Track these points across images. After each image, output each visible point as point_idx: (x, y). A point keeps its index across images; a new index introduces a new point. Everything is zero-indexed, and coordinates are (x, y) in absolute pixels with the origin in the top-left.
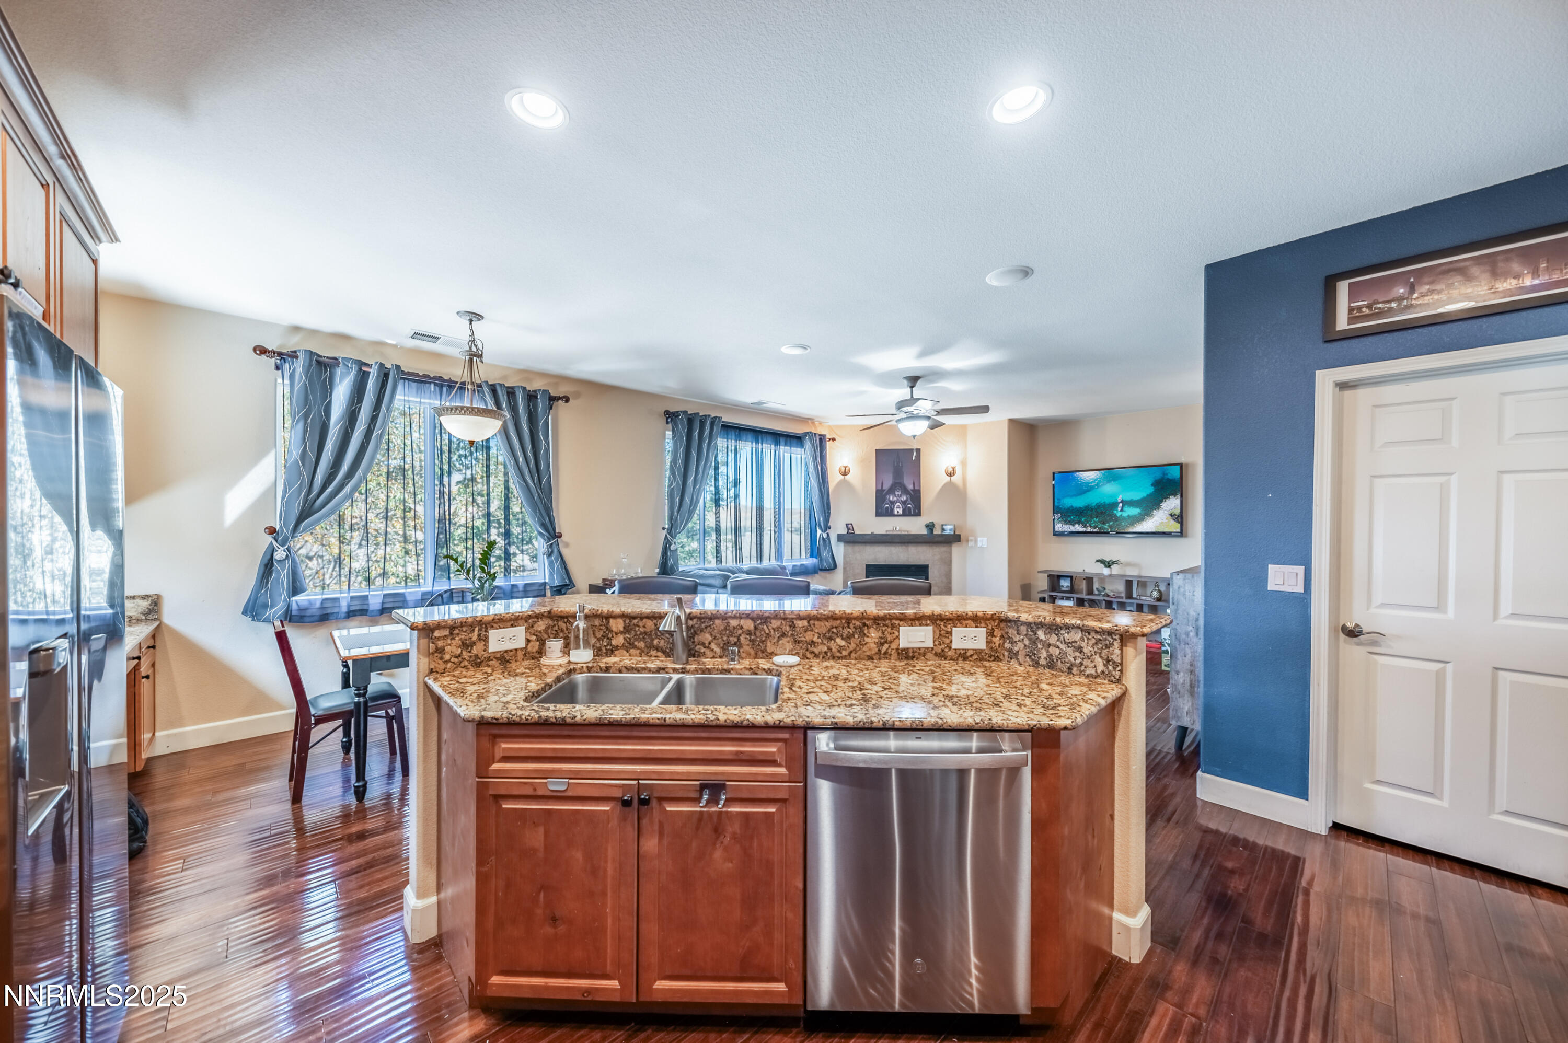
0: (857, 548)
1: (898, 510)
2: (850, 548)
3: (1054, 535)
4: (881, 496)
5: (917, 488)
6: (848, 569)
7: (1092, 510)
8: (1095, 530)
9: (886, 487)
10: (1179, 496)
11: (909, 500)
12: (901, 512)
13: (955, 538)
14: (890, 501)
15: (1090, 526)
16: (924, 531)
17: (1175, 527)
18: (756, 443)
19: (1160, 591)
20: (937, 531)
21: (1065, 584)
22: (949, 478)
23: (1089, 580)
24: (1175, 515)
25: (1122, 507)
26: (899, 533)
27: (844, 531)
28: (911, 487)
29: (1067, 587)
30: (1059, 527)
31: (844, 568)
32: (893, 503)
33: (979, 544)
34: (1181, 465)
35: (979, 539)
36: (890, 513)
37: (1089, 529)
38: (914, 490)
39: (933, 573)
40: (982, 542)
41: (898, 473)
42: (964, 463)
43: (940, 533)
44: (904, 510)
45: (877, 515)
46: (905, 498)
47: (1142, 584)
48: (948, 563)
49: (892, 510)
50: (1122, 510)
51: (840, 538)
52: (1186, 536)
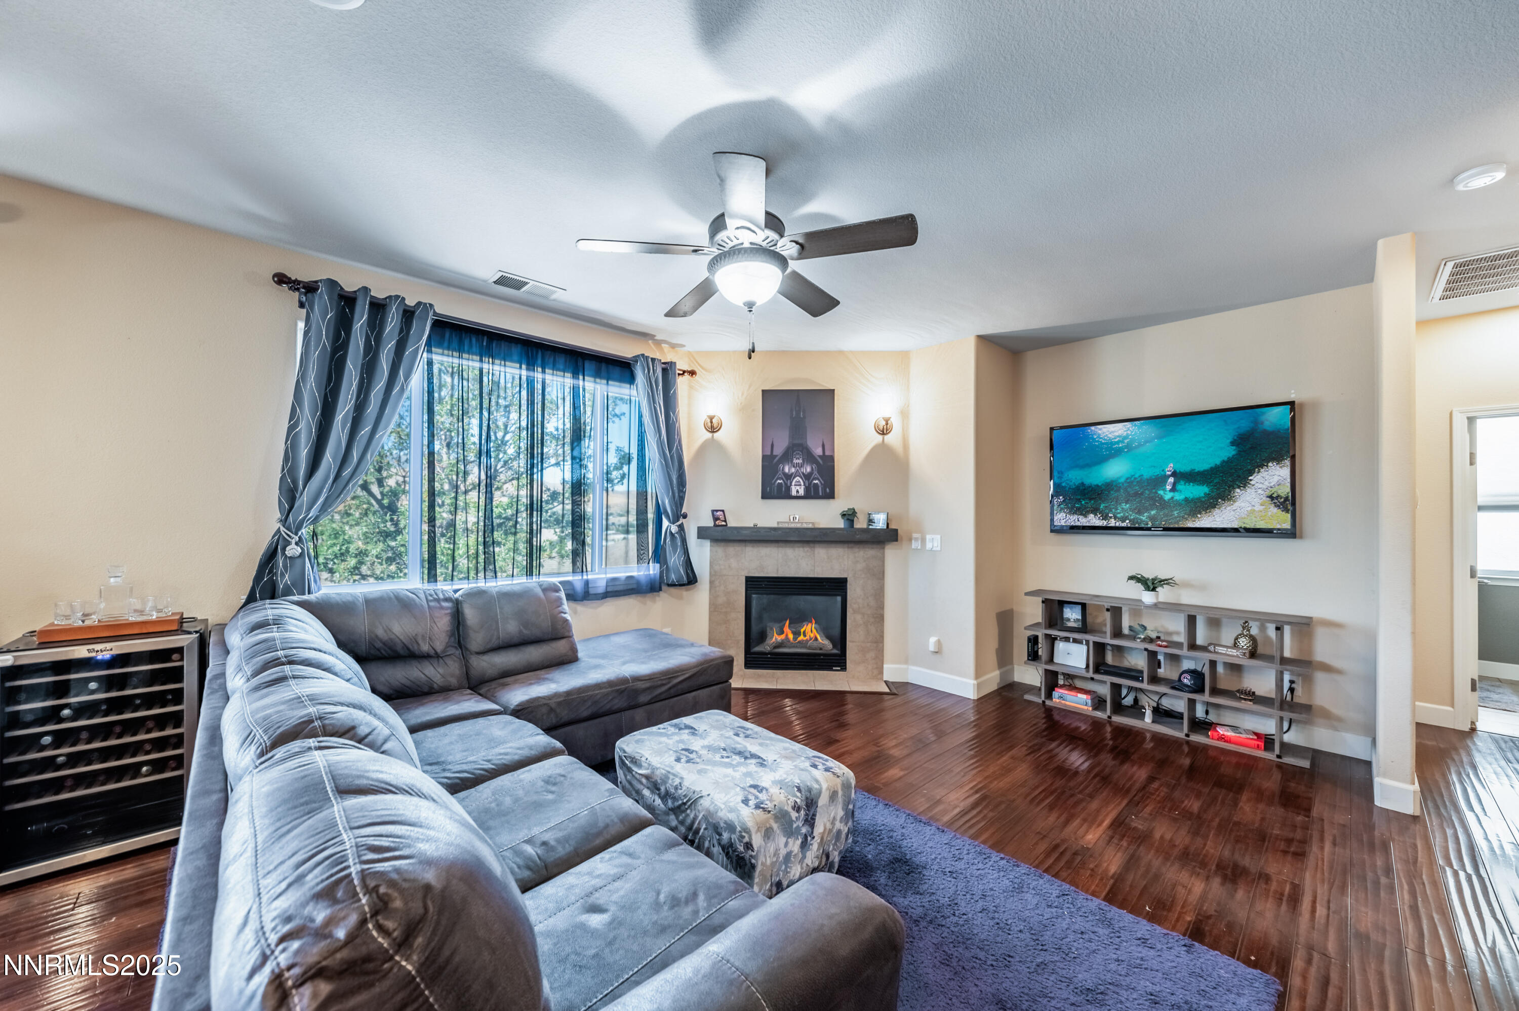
0: (732, 549)
1: (797, 488)
2: (720, 550)
3: (1052, 531)
4: (770, 465)
5: (828, 453)
6: (717, 583)
7: (1118, 490)
8: (1124, 525)
9: (779, 451)
10: (1287, 462)
11: (815, 472)
12: (802, 492)
13: (890, 536)
14: (785, 474)
15: (1115, 518)
16: (840, 524)
17: (1281, 520)
18: (528, 365)
19: (1253, 639)
20: (861, 523)
21: (1072, 615)
22: (881, 437)
23: (1116, 612)
24: (1278, 497)
25: (1174, 484)
26: (799, 526)
27: (709, 522)
28: (818, 451)
29: (1076, 621)
30: (1063, 519)
31: (711, 582)
32: (789, 477)
33: (929, 546)
34: (1292, 404)
35: (928, 537)
36: (784, 494)
37: (1112, 523)
38: (823, 457)
39: (854, 592)
40: (933, 542)
41: (798, 429)
42: (905, 414)
43: (865, 526)
44: (807, 489)
45: (763, 497)
46: (809, 470)
47: (1215, 621)
48: (879, 575)
49: (788, 489)
50: (1173, 489)
51: (703, 533)
52: (1301, 537)
